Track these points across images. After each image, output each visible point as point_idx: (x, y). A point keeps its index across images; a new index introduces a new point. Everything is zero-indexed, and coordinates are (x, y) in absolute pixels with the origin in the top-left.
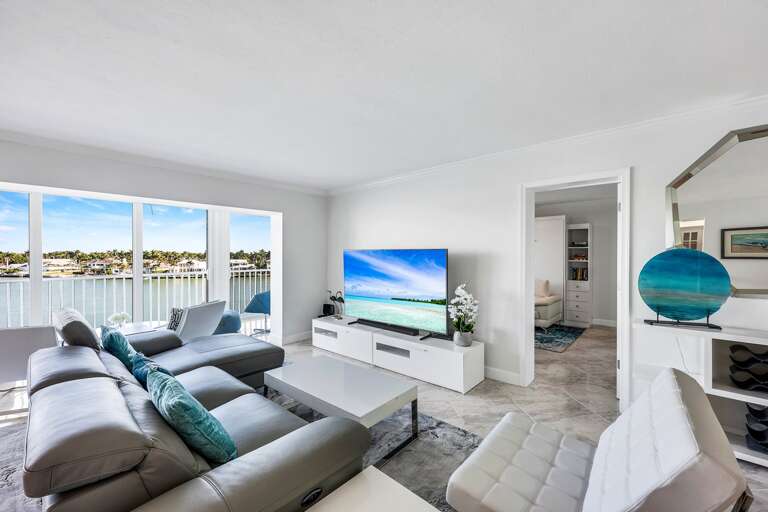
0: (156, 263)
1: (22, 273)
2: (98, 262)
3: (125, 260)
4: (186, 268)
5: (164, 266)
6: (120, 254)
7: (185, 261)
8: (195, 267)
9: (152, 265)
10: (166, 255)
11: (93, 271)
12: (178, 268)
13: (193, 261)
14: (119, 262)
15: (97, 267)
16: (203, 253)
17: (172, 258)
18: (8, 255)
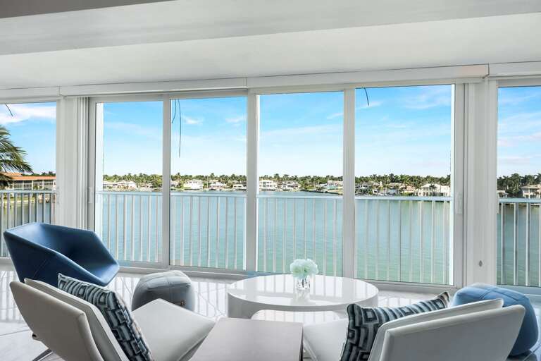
0: (403, 186)
1: (325, 190)
2: (365, 184)
3: (381, 182)
4: (429, 191)
5: (410, 189)
6: (378, 178)
7: (428, 185)
8: (437, 191)
9: (400, 187)
10: (412, 179)
11: (361, 190)
12: (421, 191)
13: (436, 185)
14: (377, 184)
15: (363, 188)
16: (445, 177)
17: (417, 181)
18: (319, 178)
